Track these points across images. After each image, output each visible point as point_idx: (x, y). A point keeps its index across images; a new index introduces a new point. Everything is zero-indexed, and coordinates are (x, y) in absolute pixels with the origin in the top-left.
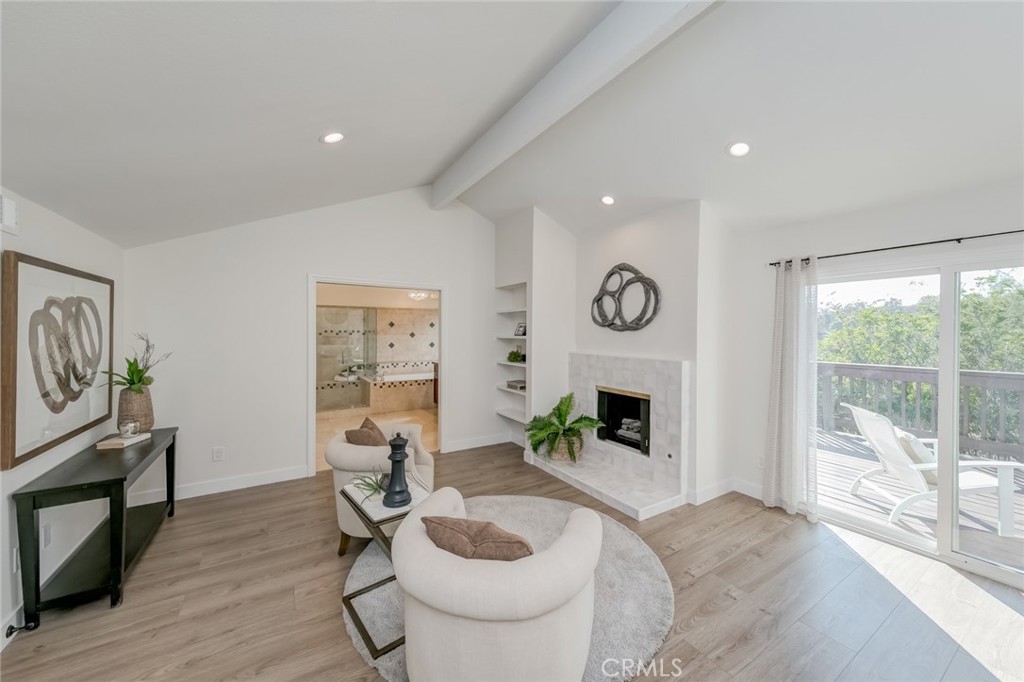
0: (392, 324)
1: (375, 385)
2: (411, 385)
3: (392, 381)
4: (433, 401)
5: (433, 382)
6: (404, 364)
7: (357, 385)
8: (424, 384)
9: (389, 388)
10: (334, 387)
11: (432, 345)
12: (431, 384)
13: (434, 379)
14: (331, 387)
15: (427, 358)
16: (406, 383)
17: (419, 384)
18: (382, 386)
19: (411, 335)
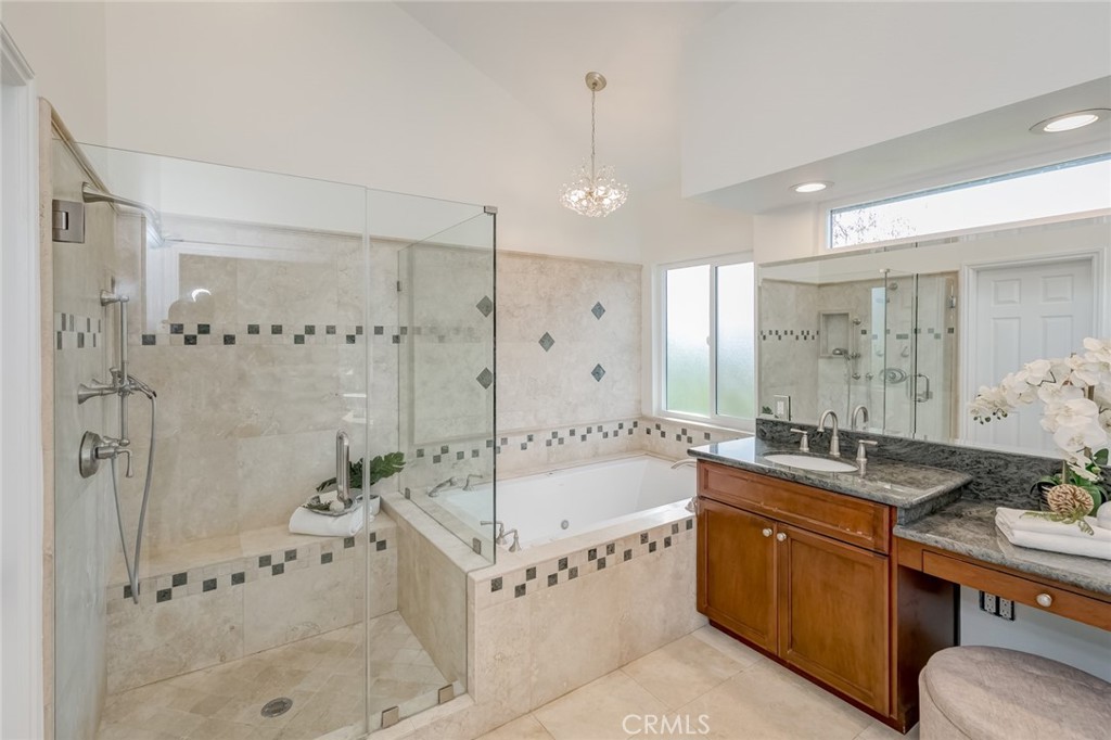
0: (486, 306)
1: (496, 585)
2: (628, 555)
3: (562, 554)
4: (695, 609)
5: (694, 531)
6: (525, 440)
7: (382, 545)
8: (668, 543)
9: (550, 584)
10: (288, 565)
11: (598, 373)
12: (688, 537)
13: (700, 519)
14: (278, 570)
15: (587, 416)
16: (611, 549)
17: (653, 548)
18: (523, 587)
19: (542, 342)
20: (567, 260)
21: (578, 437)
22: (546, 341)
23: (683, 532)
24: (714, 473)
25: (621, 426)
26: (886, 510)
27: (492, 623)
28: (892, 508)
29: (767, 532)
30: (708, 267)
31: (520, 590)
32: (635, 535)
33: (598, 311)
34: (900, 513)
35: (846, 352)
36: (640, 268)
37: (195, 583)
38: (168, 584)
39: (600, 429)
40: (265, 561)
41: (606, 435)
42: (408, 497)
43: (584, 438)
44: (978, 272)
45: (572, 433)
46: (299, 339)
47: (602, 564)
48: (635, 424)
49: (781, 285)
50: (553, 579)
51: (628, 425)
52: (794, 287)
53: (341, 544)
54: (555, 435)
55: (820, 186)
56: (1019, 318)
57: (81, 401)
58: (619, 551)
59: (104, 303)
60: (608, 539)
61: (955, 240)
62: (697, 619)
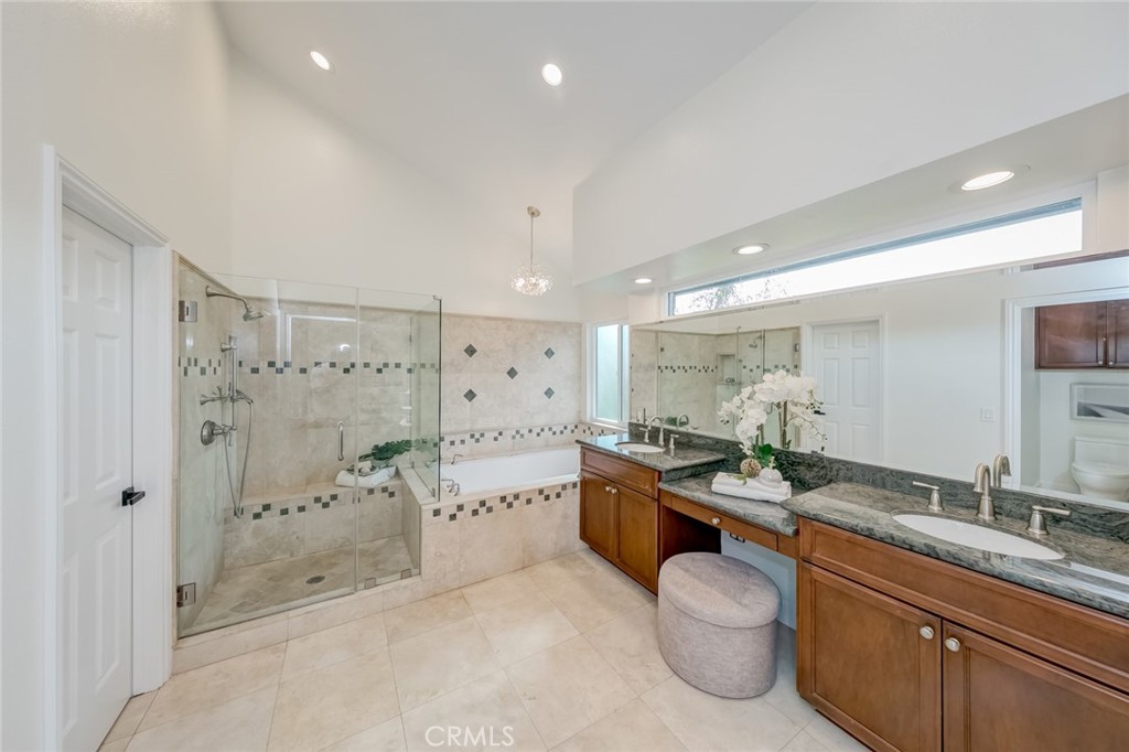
0: (471, 351)
1: (437, 513)
2: (529, 501)
3: (482, 498)
4: (578, 537)
5: (578, 489)
6: (497, 435)
7: (392, 494)
8: (558, 496)
9: (473, 515)
10: (331, 503)
11: (549, 393)
12: (574, 493)
13: (582, 482)
14: (326, 505)
15: (541, 420)
16: (516, 497)
17: (547, 498)
18: (455, 515)
19: (509, 373)
20: (526, 321)
21: (534, 434)
22: (512, 373)
23: (570, 490)
24: (588, 453)
25: (565, 428)
26: (657, 474)
27: (433, 535)
28: (660, 472)
29: (607, 489)
30: (617, 326)
31: (453, 517)
32: (535, 490)
33: (549, 353)
34: (664, 475)
35: (733, 380)
36: (579, 326)
37: (276, 510)
38: (260, 510)
39: (550, 429)
40: (318, 500)
41: (554, 433)
42: (413, 467)
43: (538, 435)
44: (813, 327)
45: (530, 431)
46: (346, 371)
47: (510, 505)
48: (576, 427)
49: (690, 336)
50: (475, 512)
51: (570, 427)
52: (697, 337)
53: (365, 493)
54: (518, 432)
55: (649, 281)
56: (838, 359)
57: (202, 403)
58: (523, 499)
59: (223, 351)
60: (515, 491)
61: (798, 302)
62: (581, 545)
